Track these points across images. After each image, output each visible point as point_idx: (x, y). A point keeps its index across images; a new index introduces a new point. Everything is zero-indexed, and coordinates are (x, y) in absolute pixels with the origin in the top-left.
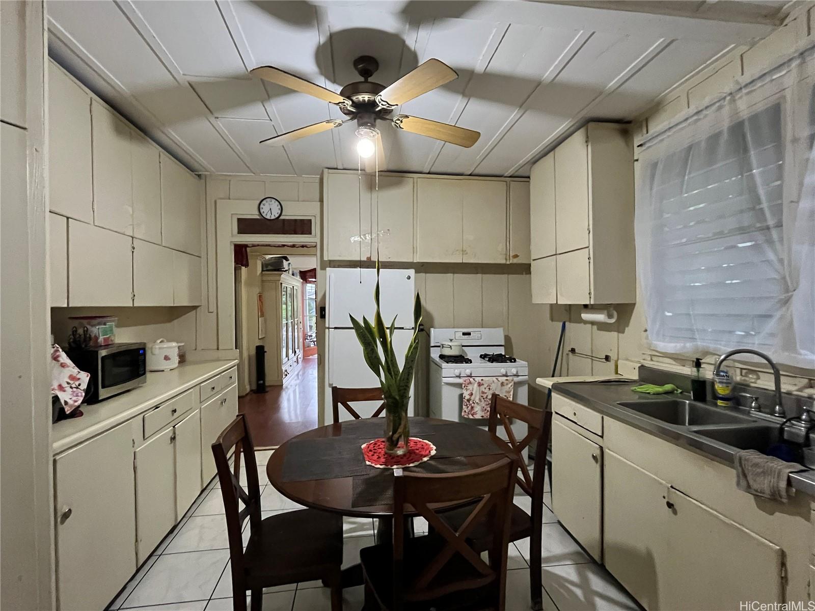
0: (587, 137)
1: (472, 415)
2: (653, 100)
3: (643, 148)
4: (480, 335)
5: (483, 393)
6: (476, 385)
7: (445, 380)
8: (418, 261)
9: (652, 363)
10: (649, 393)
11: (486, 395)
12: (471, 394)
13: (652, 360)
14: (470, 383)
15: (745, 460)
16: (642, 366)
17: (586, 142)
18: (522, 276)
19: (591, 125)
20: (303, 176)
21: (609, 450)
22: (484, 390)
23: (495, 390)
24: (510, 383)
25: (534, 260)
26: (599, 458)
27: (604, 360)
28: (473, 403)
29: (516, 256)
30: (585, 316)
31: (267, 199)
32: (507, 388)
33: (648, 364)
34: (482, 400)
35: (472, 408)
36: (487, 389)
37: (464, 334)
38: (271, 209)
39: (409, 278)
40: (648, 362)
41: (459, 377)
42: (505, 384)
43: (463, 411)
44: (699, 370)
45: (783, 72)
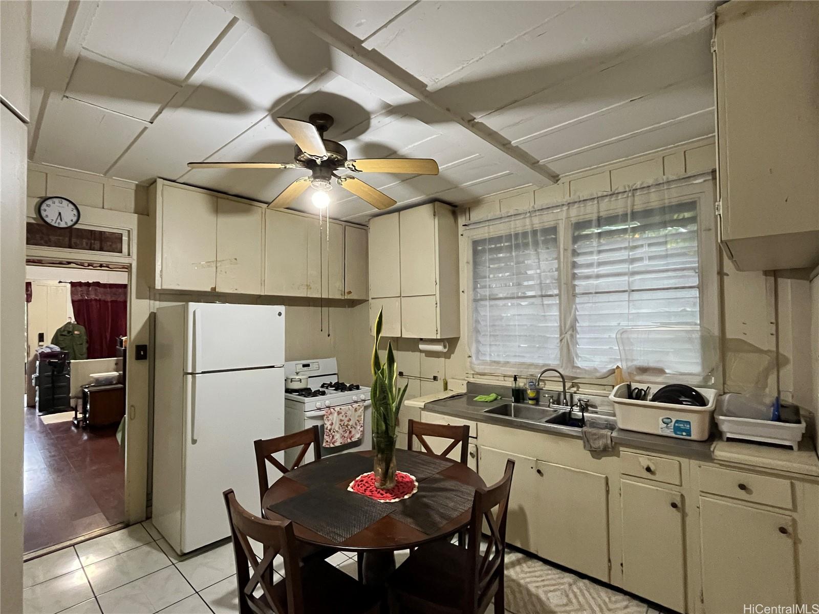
0: (435, 212)
1: (333, 444)
2: (477, 198)
3: (467, 228)
4: (317, 366)
5: (341, 420)
6: (336, 414)
7: (308, 414)
8: (266, 294)
9: (474, 379)
10: (487, 402)
11: (343, 422)
12: (332, 424)
13: (473, 378)
14: (331, 413)
15: (588, 433)
16: (468, 382)
17: (434, 215)
18: (344, 309)
19: (437, 203)
20: (114, 178)
21: (483, 446)
22: (341, 418)
23: (351, 416)
24: (361, 408)
25: (372, 298)
26: (475, 454)
27: (432, 380)
28: (334, 432)
29: (350, 293)
30: (422, 347)
31: (55, 200)
32: (359, 413)
33: (472, 380)
34: (341, 427)
35: (333, 437)
36: (344, 417)
37: (304, 366)
38: (60, 214)
39: (280, 314)
40: (471, 379)
41: (319, 409)
42: (357, 409)
43: (325, 441)
44: (516, 383)
45: (559, 210)
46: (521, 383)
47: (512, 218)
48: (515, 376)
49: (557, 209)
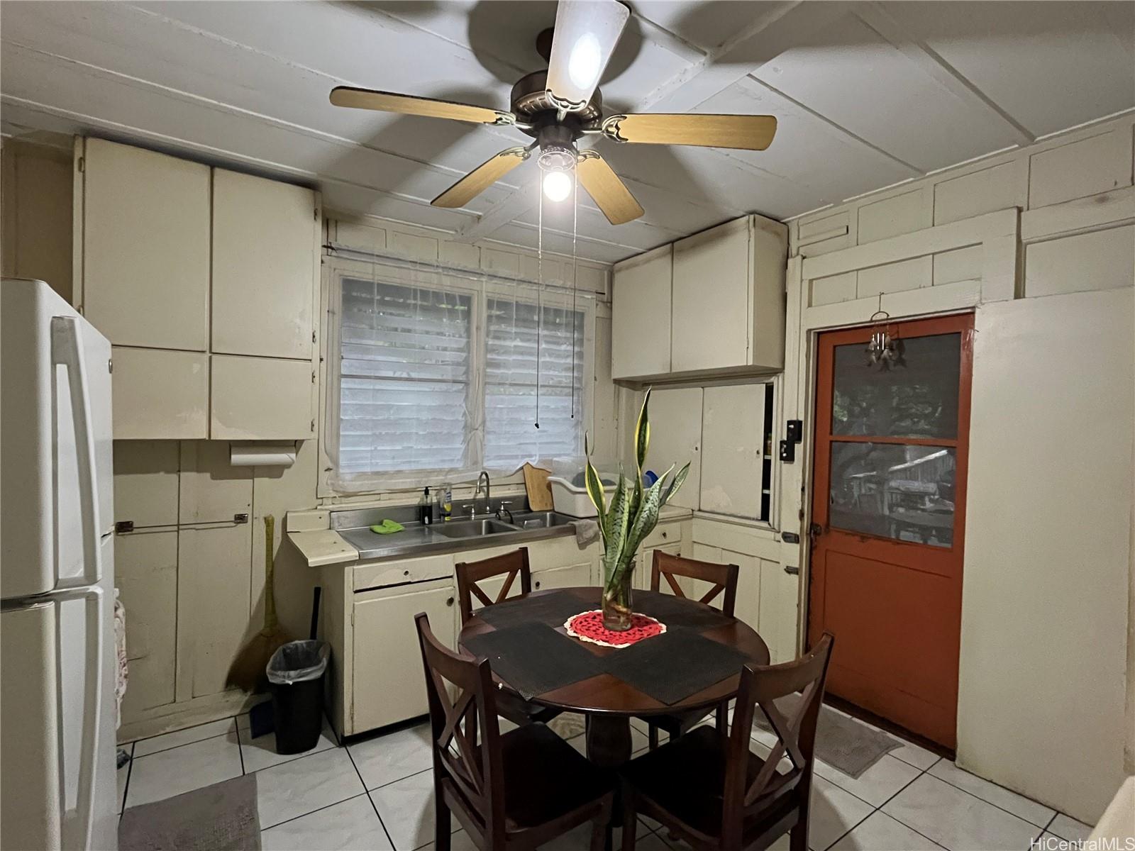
3: (334, 253)
16: (332, 512)
27: (232, 524)
44: (427, 497)
45: (475, 279)
46: (433, 499)
47: (416, 266)
48: (427, 488)
49: (475, 277)
